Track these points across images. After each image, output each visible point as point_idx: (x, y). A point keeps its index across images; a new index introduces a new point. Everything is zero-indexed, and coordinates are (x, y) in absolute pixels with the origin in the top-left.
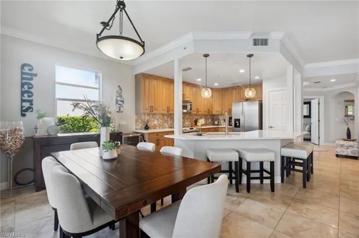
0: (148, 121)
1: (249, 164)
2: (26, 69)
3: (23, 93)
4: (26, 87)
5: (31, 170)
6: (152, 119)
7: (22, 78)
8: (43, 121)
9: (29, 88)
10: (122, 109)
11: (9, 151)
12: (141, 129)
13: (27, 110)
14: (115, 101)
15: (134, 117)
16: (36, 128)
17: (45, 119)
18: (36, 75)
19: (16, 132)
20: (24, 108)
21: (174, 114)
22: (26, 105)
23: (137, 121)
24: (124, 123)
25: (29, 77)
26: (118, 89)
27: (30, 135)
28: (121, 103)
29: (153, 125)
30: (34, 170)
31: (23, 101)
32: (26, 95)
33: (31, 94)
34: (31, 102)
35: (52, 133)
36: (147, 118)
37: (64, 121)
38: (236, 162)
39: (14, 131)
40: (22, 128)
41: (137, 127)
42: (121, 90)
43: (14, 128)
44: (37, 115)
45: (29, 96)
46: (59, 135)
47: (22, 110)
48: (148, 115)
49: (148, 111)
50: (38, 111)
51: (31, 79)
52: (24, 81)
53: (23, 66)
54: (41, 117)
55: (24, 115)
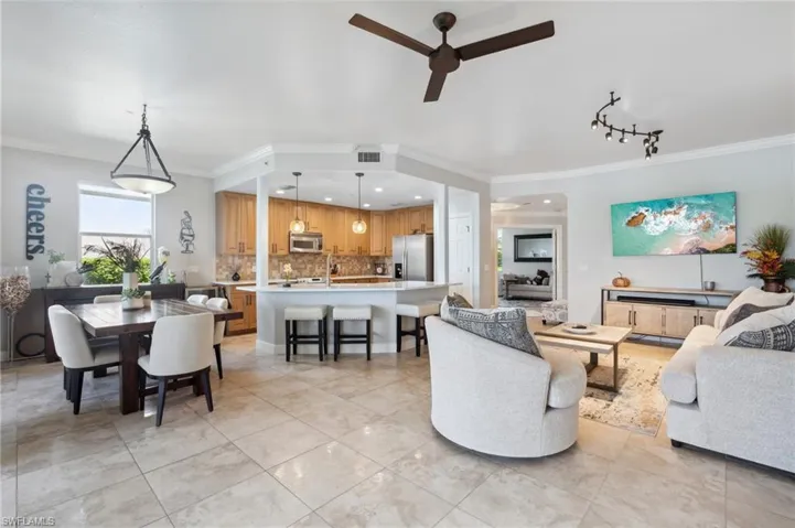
0: (239, 268)
1: (338, 323)
2: (34, 193)
3: (29, 227)
4: (34, 218)
5: (41, 335)
6: (249, 264)
7: (29, 206)
8: (58, 267)
9: (38, 219)
10: (191, 248)
11: (9, 306)
12: (228, 280)
13: (36, 250)
14: (178, 237)
15: (214, 261)
16: (48, 276)
17: (62, 262)
18: (48, 200)
19: (20, 282)
20: (30, 248)
21: (255, 256)
22: (35, 243)
23: (218, 267)
24: (195, 269)
25: (39, 203)
26: (184, 216)
27: (39, 287)
28: (190, 238)
29: (249, 273)
30: (44, 336)
31: (29, 237)
32: (34, 229)
33: (41, 228)
34: (41, 239)
35: (73, 284)
36: (238, 261)
37: (91, 265)
38: (320, 321)
39: (15, 280)
40: (28, 276)
41: (219, 277)
42: (190, 217)
43: (15, 276)
44: (49, 258)
45: (38, 231)
46: (83, 286)
47: (28, 251)
48: (241, 257)
49: (236, 252)
50: (51, 252)
51: (42, 206)
52: (30, 209)
53: (31, 187)
54: (55, 259)
55: (30, 258)
